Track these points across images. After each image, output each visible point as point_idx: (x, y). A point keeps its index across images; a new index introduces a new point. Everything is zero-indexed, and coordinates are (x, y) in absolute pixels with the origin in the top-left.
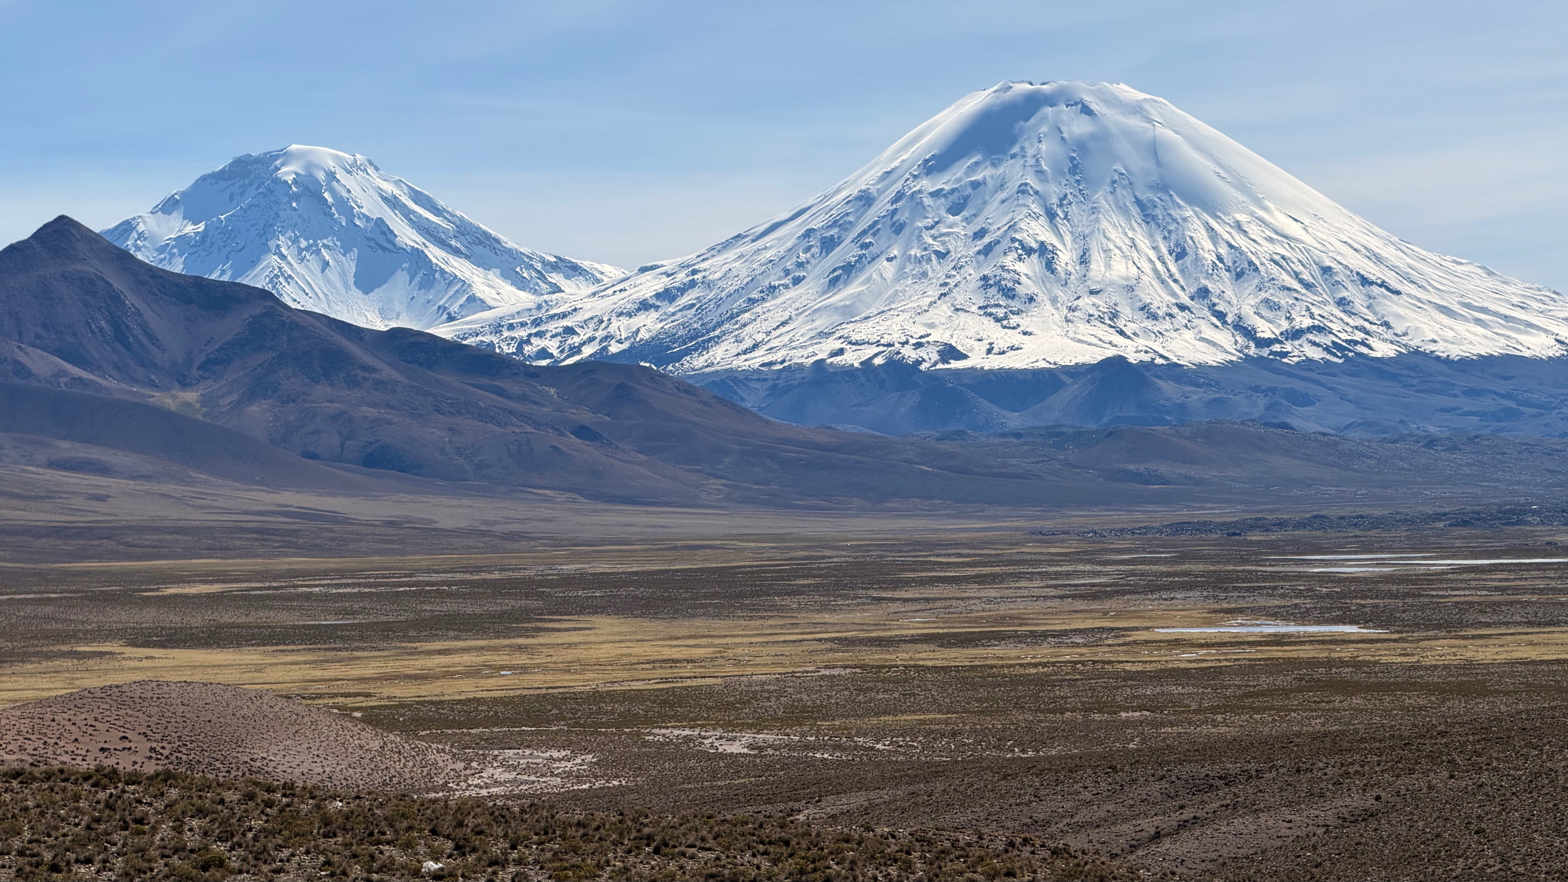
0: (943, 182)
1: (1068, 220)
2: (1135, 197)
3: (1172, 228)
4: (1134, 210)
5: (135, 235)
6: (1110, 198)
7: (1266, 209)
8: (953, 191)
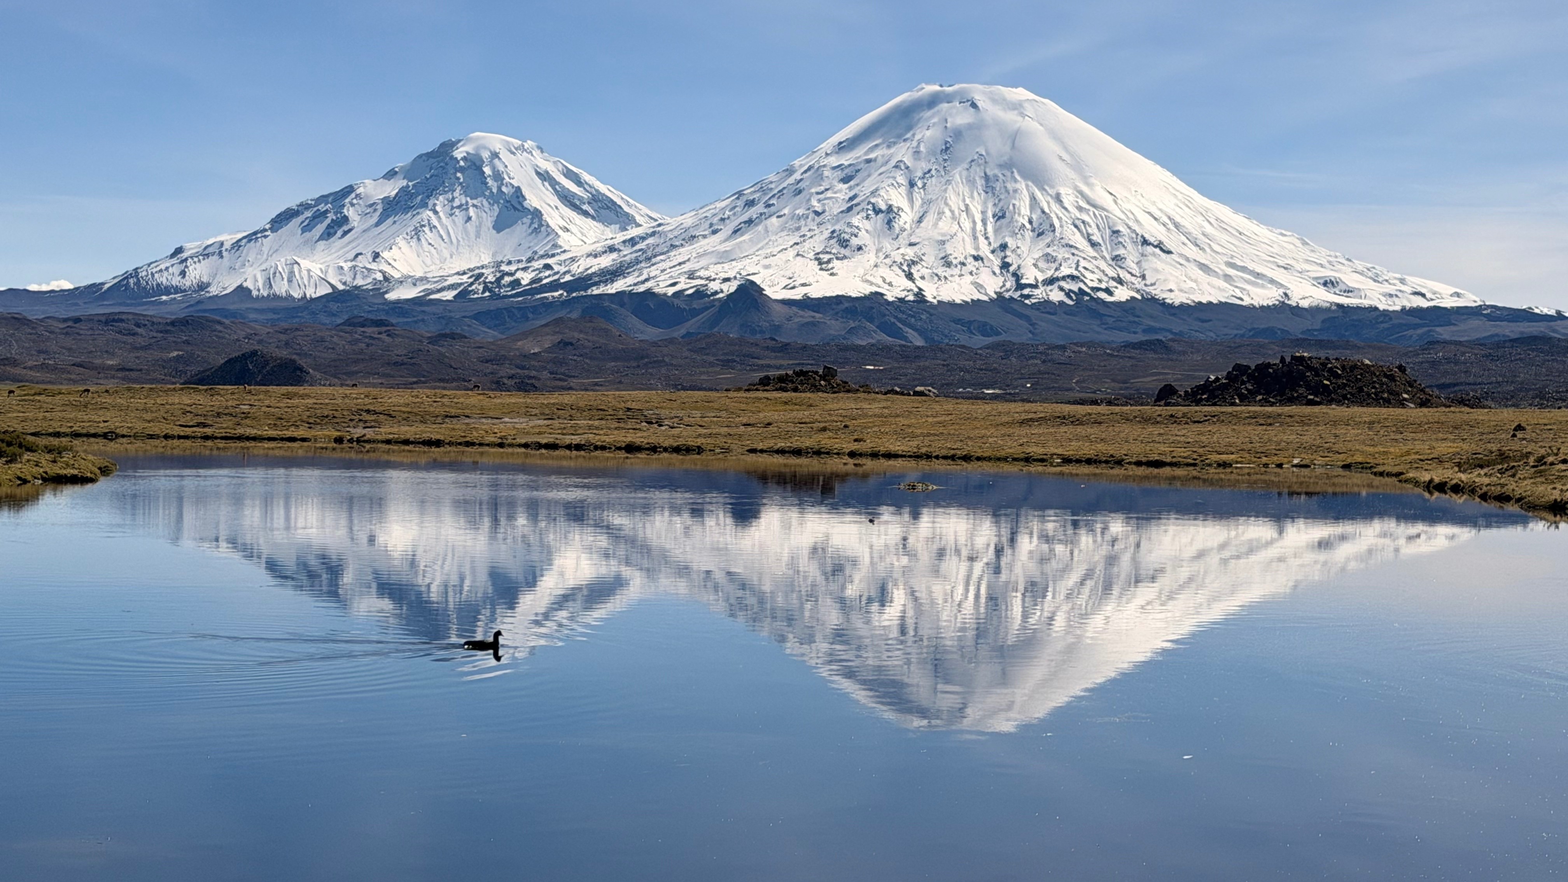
0: (846, 159)
1: (924, 190)
2: (985, 174)
3: (1002, 197)
4: (980, 183)
5: (353, 195)
6: (965, 173)
7: (1088, 184)
8: (850, 165)
